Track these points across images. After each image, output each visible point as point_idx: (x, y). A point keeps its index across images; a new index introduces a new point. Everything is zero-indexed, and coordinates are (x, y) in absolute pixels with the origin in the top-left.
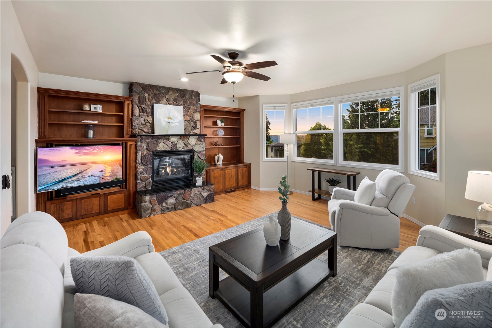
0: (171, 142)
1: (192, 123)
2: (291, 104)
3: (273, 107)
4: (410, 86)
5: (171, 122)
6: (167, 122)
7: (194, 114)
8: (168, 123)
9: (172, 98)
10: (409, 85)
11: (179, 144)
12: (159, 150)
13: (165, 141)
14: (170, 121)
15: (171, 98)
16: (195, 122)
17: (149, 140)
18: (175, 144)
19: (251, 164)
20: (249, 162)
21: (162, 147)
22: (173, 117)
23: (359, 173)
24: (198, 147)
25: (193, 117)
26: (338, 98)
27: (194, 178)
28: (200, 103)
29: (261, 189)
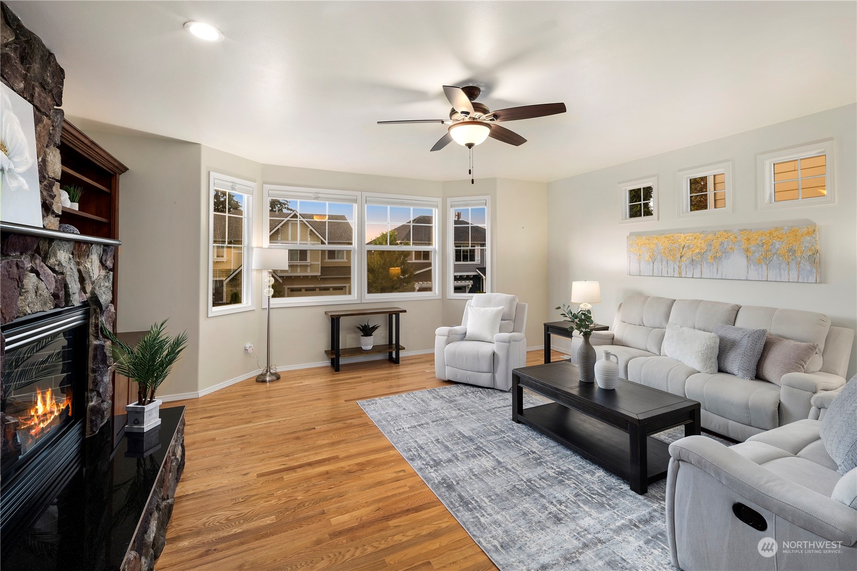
0: (53, 270)
2: (264, 185)
5: (6, 168)
7: (48, 150)
10: (448, 199)
11: (71, 276)
13: (38, 262)
14: (4, 160)
16: (50, 187)
18: (64, 281)
21: (34, 295)
22: (10, 145)
23: (405, 311)
24: (104, 289)
25: (44, 161)
26: (365, 194)
27: (91, 419)
28: (62, 112)
29: (202, 392)
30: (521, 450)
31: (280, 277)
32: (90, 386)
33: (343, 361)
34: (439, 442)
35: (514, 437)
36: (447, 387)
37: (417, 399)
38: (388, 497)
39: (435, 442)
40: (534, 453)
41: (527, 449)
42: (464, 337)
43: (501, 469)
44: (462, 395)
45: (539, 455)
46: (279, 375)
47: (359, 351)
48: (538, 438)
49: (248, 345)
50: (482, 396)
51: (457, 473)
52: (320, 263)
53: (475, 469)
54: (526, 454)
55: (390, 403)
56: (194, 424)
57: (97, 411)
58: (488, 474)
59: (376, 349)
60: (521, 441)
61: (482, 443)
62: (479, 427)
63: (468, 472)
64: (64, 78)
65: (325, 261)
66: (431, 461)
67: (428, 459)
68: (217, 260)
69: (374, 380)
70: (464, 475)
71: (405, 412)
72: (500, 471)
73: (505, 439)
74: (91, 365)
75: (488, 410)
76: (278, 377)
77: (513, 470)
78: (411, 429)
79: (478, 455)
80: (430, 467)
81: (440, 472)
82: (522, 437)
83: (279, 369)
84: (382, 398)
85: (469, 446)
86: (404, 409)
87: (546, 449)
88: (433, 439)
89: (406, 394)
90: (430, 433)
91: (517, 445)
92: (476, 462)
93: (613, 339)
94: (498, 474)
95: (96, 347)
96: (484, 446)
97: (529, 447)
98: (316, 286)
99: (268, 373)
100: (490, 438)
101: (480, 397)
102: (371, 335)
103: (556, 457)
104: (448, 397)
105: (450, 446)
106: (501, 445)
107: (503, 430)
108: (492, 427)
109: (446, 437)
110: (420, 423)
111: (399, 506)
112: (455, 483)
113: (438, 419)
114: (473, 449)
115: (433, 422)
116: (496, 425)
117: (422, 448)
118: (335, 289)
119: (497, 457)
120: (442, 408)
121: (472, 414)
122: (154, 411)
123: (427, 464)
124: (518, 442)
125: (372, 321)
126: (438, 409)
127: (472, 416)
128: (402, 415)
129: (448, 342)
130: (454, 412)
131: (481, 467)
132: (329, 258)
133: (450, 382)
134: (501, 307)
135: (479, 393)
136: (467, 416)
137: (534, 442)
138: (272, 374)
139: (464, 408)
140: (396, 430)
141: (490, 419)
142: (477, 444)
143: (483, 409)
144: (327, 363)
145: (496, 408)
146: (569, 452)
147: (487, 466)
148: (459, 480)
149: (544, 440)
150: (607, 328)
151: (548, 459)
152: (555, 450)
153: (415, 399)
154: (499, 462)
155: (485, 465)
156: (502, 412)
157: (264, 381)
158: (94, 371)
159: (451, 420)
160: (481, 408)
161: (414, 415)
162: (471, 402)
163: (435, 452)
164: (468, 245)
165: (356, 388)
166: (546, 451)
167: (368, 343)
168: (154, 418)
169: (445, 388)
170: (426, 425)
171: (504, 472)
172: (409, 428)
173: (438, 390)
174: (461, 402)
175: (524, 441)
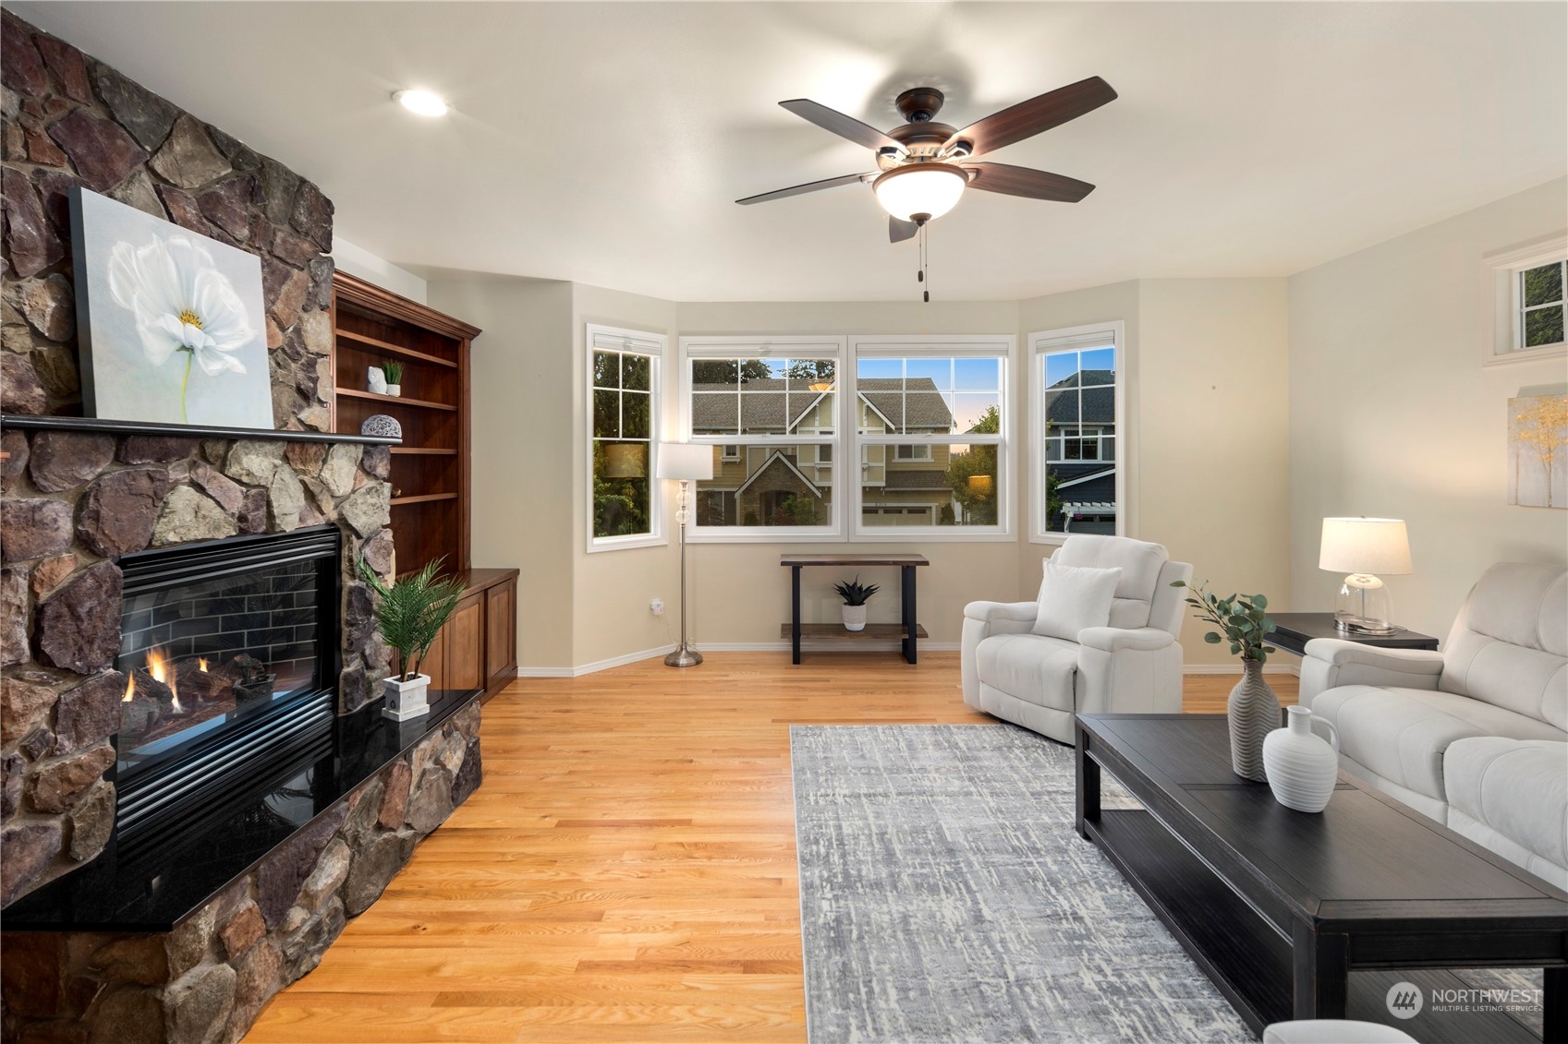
0: (240, 482)
1: (293, 365)
2: (681, 337)
3: (623, 341)
4: (1033, 337)
5: (199, 345)
6: (174, 338)
7: (305, 316)
8: (184, 348)
9: (192, 181)
10: (1030, 335)
11: (280, 490)
12: (172, 537)
13: (204, 473)
14: (191, 333)
15: (187, 185)
16: (311, 365)
17: (97, 464)
18: (262, 497)
19: (517, 572)
20: (507, 564)
21: (189, 517)
22: (208, 315)
24: (365, 508)
25: (298, 331)
26: (854, 339)
27: (344, 691)
28: (331, 260)
29: (579, 670)
30: (1052, 903)
31: (818, 488)
32: (344, 645)
33: (805, 646)
34: (883, 839)
35: (1055, 868)
36: (977, 726)
37: (901, 740)
38: (717, 925)
39: (874, 838)
40: (1077, 918)
41: (1067, 907)
42: (1029, 627)
43: (973, 935)
44: (999, 748)
45: (1087, 929)
46: (700, 656)
47: (840, 630)
48: (1113, 887)
49: (655, 602)
50: (1042, 759)
51: (872, 916)
52: (884, 464)
53: (916, 917)
54: (1056, 917)
55: (845, 739)
56: (542, 718)
57: (353, 680)
58: (936, 938)
59: (872, 631)
60: (1064, 882)
61: (970, 864)
62: (988, 827)
63: (897, 921)
64: (333, 213)
65: (893, 461)
66: (840, 876)
67: (838, 869)
68: (727, 460)
69: (845, 690)
70: (885, 925)
71: (861, 763)
72: (966, 939)
73: (1029, 869)
74: (344, 615)
75: (1033, 794)
76: (698, 660)
77: (999, 946)
78: (848, 799)
79: (944, 887)
80: (832, 885)
81: (842, 903)
82: (1075, 873)
83: (701, 647)
84: (838, 727)
85: (938, 864)
86: (863, 757)
87: (1117, 919)
88: (875, 830)
89: (885, 726)
90: (878, 815)
91: (1049, 892)
92: (930, 903)
93: (1440, 673)
94: (958, 944)
95: (352, 590)
96: (971, 873)
97: (1076, 901)
98: (878, 505)
99: (684, 652)
100: (997, 858)
101: (1036, 760)
102: (861, 603)
103: (1128, 946)
104: (965, 749)
105: (898, 854)
106: (1010, 880)
107: (1039, 846)
108: (1019, 834)
109: (904, 833)
110: (872, 791)
111: (722, 949)
112: (854, 936)
113: (914, 790)
114: (942, 870)
115: (900, 794)
116: (1031, 833)
117: (841, 843)
118: (912, 511)
119: (982, 905)
120: (937, 770)
121: (992, 794)
122: (417, 692)
123: (829, 880)
124: (1055, 883)
125: (865, 578)
126: (929, 768)
127: (989, 799)
128: (849, 768)
129: (987, 633)
130: (957, 782)
131: (932, 916)
132: (900, 456)
133: (990, 717)
134: (1115, 569)
135: (1039, 751)
136: (979, 798)
137: (1098, 894)
138: (689, 654)
139: (982, 778)
140: (819, 794)
141: (1025, 814)
142: (958, 863)
143: (1024, 790)
144: (787, 646)
145: (1057, 792)
146: (1172, 944)
147: (947, 920)
148: (866, 932)
149: (1128, 894)
150: (1431, 644)
151: (1104, 943)
152: (1137, 926)
153: (897, 740)
154: (978, 918)
155: (943, 916)
156: (1064, 805)
157: (675, 665)
158: (350, 624)
159: (940, 798)
160: (1021, 784)
161: (873, 771)
162: (1008, 769)
163: (862, 858)
164: (1075, 429)
165: (807, 700)
166: (1115, 923)
167: (856, 618)
168: (418, 703)
169: (971, 728)
170: (881, 798)
171: (976, 944)
172: (844, 796)
173: (955, 730)
174: (986, 763)
175: (1072, 885)
